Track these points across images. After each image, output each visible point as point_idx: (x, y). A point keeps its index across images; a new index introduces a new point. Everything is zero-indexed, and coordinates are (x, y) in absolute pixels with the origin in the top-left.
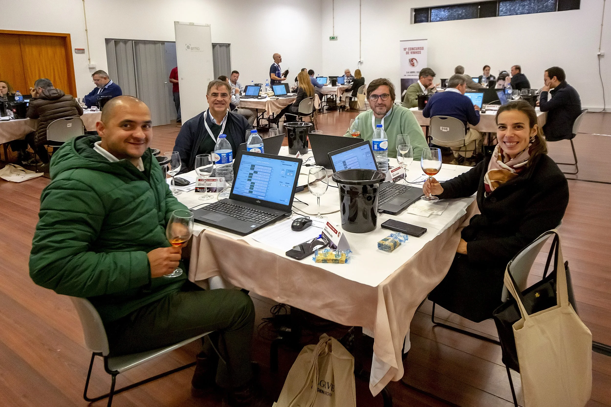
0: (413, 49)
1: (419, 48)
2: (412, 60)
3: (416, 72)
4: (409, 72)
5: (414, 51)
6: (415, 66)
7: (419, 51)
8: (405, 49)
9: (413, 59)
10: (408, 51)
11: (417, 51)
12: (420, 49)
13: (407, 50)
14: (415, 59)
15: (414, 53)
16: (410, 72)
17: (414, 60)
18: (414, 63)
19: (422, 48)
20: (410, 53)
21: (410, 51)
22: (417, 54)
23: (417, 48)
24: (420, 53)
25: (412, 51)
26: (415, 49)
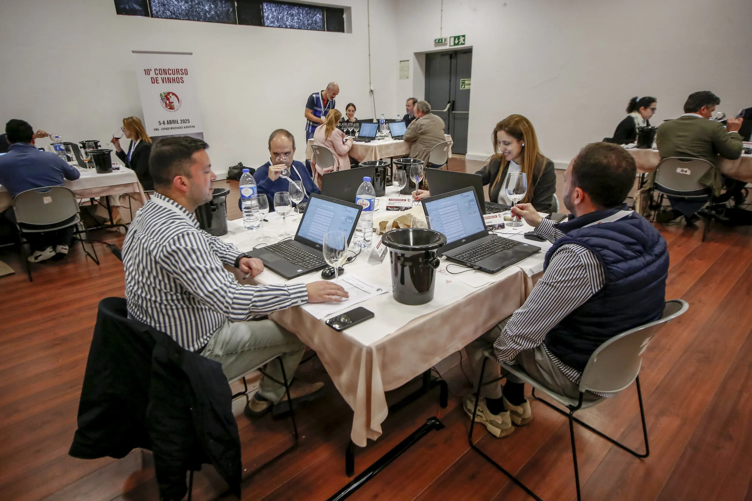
0: (165, 72)
1: (178, 71)
2: (166, 96)
3: (179, 122)
4: (164, 123)
6: (176, 109)
7: (180, 76)
8: (147, 72)
9: (169, 93)
10: (155, 76)
11: (176, 76)
12: (180, 72)
13: (153, 74)
14: (173, 94)
15: (169, 81)
17: (171, 95)
18: (173, 103)
19: (186, 72)
20: (160, 81)
21: (159, 77)
22: (175, 83)
23: (174, 69)
24: (182, 82)
25: (163, 76)
26: (170, 72)
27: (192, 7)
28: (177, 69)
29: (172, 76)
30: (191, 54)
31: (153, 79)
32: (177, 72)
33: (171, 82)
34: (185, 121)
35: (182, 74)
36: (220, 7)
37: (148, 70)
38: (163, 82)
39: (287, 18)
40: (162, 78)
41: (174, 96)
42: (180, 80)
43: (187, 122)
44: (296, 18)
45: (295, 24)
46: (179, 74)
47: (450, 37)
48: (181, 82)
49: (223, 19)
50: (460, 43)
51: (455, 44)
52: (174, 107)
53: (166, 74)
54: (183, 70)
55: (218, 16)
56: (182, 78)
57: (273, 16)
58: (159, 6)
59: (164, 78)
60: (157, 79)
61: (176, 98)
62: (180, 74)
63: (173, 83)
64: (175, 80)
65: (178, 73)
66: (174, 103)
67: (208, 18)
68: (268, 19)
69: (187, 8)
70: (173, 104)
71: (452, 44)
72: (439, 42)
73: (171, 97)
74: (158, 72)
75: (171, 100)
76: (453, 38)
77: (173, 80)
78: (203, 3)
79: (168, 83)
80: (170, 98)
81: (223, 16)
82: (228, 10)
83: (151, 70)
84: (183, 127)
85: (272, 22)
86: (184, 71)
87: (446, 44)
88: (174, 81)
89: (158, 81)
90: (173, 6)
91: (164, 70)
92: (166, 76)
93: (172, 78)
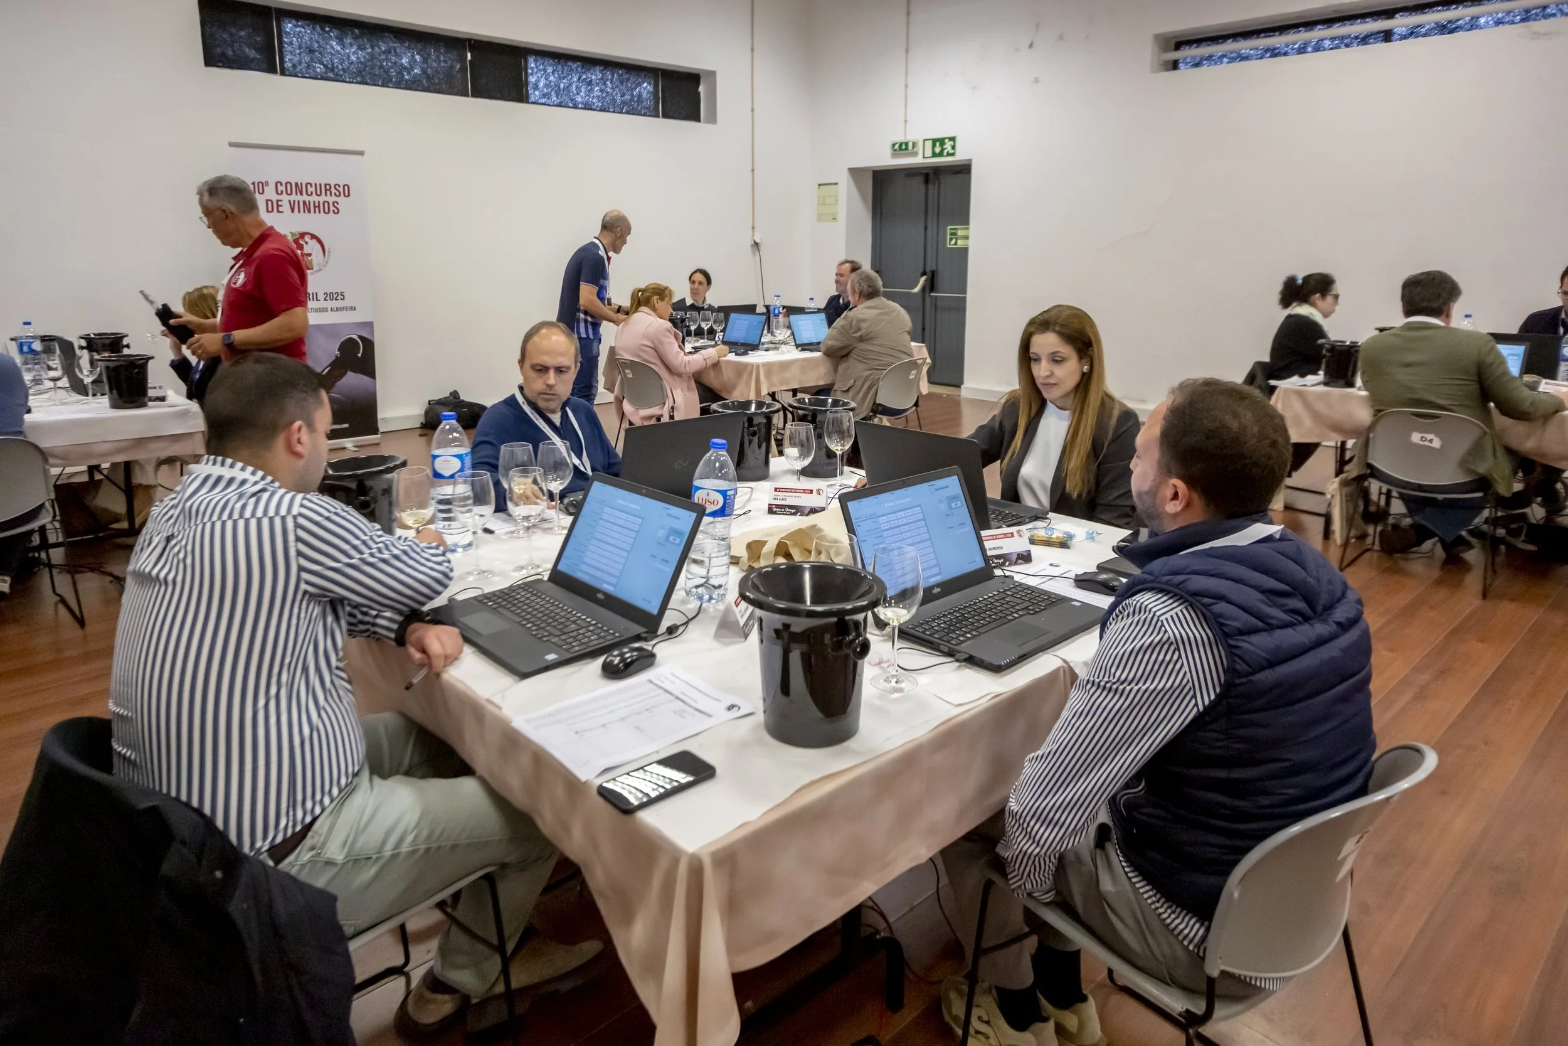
0: (299, 188)
1: (328, 188)
2: (296, 240)
3: (321, 297)
5: (305, 198)
6: (316, 268)
7: (331, 199)
10: (275, 197)
11: (322, 199)
12: (333, 190)
13: (270, 193)
14: (313, 237)
15: (307, 207)
17: (307, 238)
18: (310, 255)
19: (346, 191)
20: (286, 207)
21: (285, 198)
22: (320, 212)
23: (320, 185)
24: (336, 211)
25: (294, 197)
26: (310, 189)
27: (372, 57)
28: (326, 185)
29: (314, 198)
30: (361, 153)
31: (270, 203)
32: (326, 190)
33: (309, 211)
34: (335, 296)
35: (338, 194)
36: (435, 61)
37: (260, 184)
38: (293, 211)
39: (577, 87)
40: (290, 201)
41: (314, 240)
42: (332, 208)
43: (339, 298)
44: (597, 88)
45: (594, 100)
46: (331, 195)
47: (925, 140)
48: (334, 211)
49: (439, 84)
50: (945, 154)
51: (934, 155)
52: (312, 265)
53: (301, 194)
54: (339, 186)
55: (428, 77)
56: (335, 204)
57: (548, 82)
58: (300, 54)
59: (294, 201)
60: (280, 203)
62: (333, 194)
63: (315, 212)
64: (319, 207)
65: (328, 192)
66: (313, 257)
67: (407, 81)
68: (536, 87)
69: (362, 60)
70: (310, 258)
71: (929, 153)
72: (901, 148)
73: (306, 243)
74: (283, 188)
75: (307, 250)
76: (931, 142)
77: (315, 207)
78: (398, 50)
79: (304, 212)
80: (305, 245)
81: (439, 78)
82: (452, 67)
83: (267, 183)
84: (329, 309)
85: (544, 95)
86: (341, 189)
87: (915, 154)
88: (317, 209)
89: (281, 209)
90: (332, 54)
91: (296, 184)
92: (301, 198)
93: (314, 202)
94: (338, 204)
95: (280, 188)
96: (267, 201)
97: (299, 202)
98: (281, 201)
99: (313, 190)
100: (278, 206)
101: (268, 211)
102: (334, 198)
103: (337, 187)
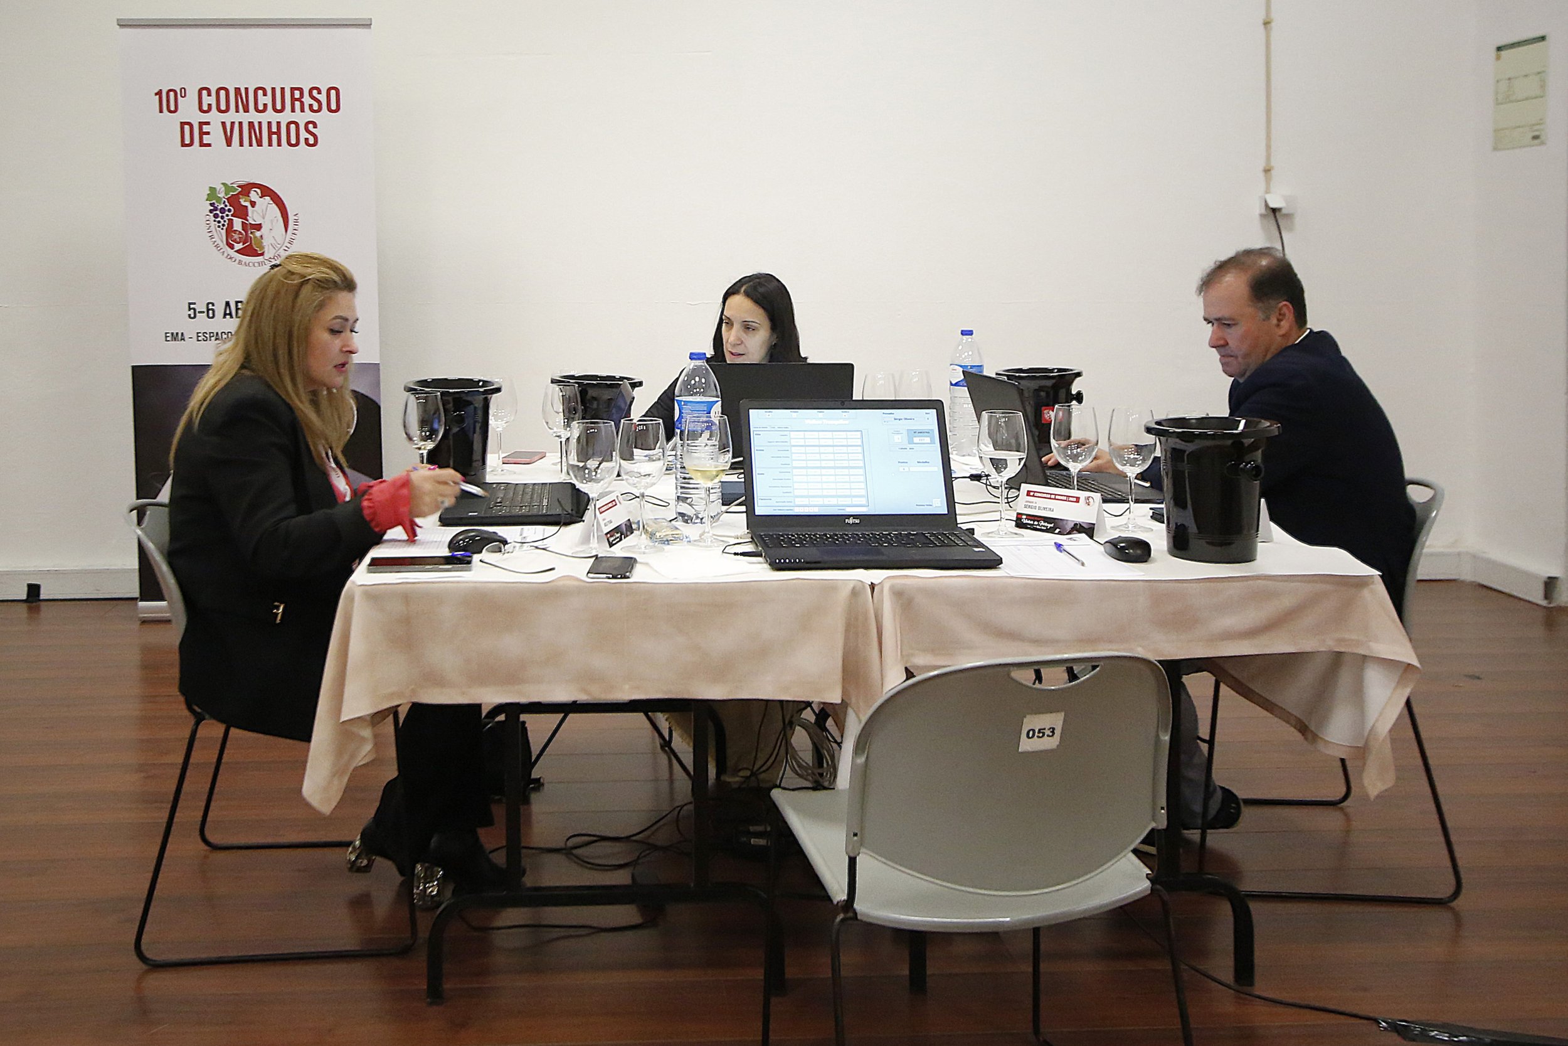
0: (242, 99)
1: (296, 97)
2: (233, 200)
4: (210, 312)
5: (253, 116)
7: (302, 118)
8: (168, 100)
9: (246, 188)
10: (196, 118)
11: (285, 117)
12: (307, 100)
13: (188, 110)
14: (266, 191)
15: (255, 135)
16: (220, 309)
17: (254, 195)
18: (258, 227)
19: (333, 100)
20: (216, 136)
21: (215, 117)
22: (279, 144)
23: (283, 89)
24: (311, 141)
25: (231, 117)
26: (262, 100)
28: (293, 89)
29: (270, 116)
30: (365, 24)
31: (187, 127)
32: (293, 99)
33: (260, 144)
35: (316, 107)
37: (171, 94)
38: (229, 143)
40: (223, 124)
41: (268, 199)
42: (304, 134)
46: (302, 110)
48: (307, 141)
52: (261, 248)
53: (246, 110)
54: (320, 91)
56: (311, 126)
59: (233, 123)
60: (205, 128)
61: (274, 208)
62: (307, 108)
63: (270, 145)
64: (278, 133)
65: (297, 104)
66: (264, 232)
70: (258, 234)
73: (253, 204)
74: (212, 100)
75: (254, 217)
77: (270, 133)
79: (251, 144)
80: (250, 209)
83: (183, 91)
86: (323, 98)
88: (275, 137)
91: (237, 90)
92: (245, 118)
93: (269, 123)
94: (315, 126)
95: (207, 101)
96: (183, 124)
97: (241, 123)
98: (208, 123)
99: (268, 100)
100: (202, 133)
101: (183, 145)
102: (309, 116)
103: (315, 92)
